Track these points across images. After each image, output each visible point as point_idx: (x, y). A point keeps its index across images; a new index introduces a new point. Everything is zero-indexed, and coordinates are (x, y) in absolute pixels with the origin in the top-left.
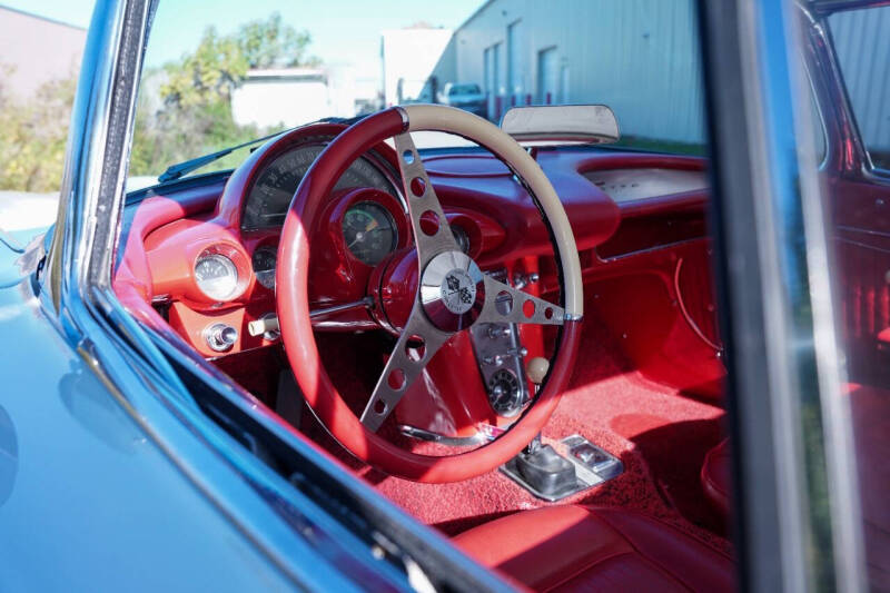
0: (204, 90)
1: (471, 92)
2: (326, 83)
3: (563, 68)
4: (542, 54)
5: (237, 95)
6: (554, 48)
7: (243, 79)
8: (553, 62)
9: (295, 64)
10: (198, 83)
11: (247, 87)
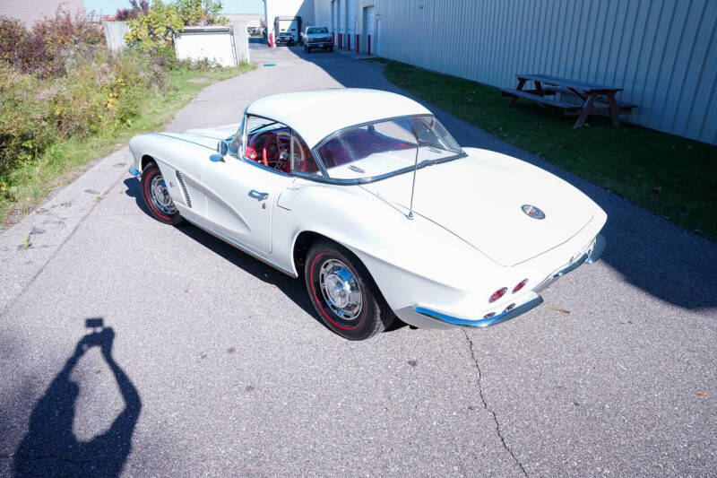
0: (155, 38)
1: (322, 32)
2: (232, 34)
3: (377, 20)
4: (365, 9)
5: (177, 41)
6: (373, 6)
7: (180, 31)
8: (372, 14)
9: (211, 22)
10: (151, 33)
11: (184, 37)
